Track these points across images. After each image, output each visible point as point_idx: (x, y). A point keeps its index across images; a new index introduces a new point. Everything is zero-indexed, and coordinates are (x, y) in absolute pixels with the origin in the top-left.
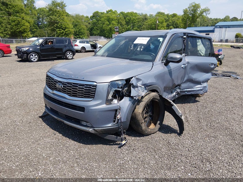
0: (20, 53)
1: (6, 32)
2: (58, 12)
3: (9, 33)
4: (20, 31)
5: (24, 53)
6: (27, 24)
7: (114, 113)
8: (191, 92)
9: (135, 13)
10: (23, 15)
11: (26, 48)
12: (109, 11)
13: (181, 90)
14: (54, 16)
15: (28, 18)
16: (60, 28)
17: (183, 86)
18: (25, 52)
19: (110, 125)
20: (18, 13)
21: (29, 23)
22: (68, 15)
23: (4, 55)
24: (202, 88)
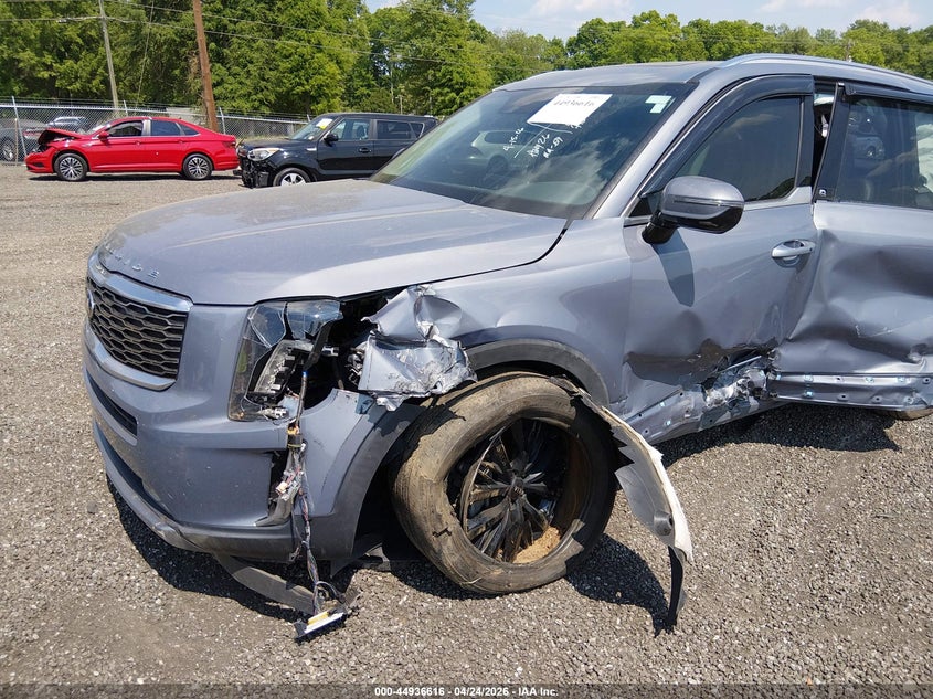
0: (249, 166)
1: (260, 96)
2: (444, 22)
3: (272, 98)
4: (305, 92)
5: (262, 169)
6: (332, 68)
7: (267, 465)
8: (840, 396)
9: (755, 25)
10: (320, 32)
11: (268, 149)
12: (645, 18)
13: (775, 374)
14: (427, 41)
15: (334, 44)
16: (442, 86)
17: (788, 355)
18: (264, 165)
19: (252, 523)
20: (304, 27)
21: (337, 63)
22: (479, 35)
23: (214, 173)
24: (909, 381)
